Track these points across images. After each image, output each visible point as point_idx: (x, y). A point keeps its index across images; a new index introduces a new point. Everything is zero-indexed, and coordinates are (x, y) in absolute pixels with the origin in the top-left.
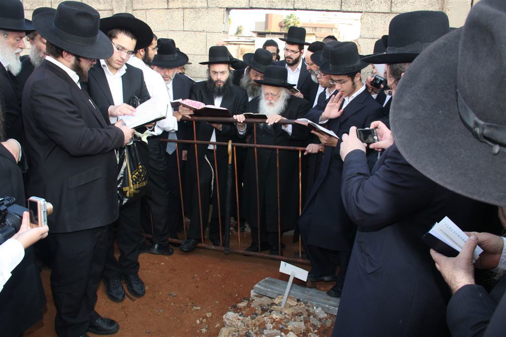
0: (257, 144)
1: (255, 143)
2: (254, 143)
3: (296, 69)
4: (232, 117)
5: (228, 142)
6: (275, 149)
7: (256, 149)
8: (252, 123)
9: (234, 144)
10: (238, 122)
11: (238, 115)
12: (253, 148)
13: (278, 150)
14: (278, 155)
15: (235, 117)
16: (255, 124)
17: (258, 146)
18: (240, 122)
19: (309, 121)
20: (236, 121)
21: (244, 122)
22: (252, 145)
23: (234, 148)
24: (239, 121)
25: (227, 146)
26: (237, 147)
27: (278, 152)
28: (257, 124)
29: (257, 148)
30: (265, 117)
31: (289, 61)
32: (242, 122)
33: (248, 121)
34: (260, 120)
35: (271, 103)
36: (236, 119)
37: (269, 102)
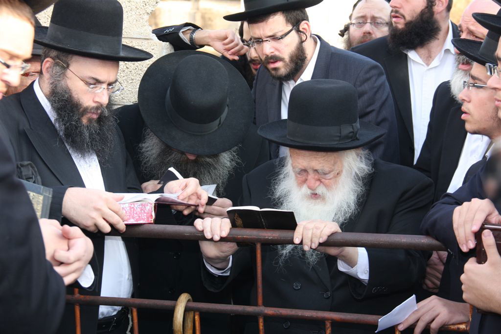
0: (266, 304)
1: (260, 301)
2: (256, 305)
5: (175, 298)
6: (321, 322)
7: (261, 321)
9: (195, 305)
10: (205, 239)
11: (208, 220)
12: (254, 318)
13: (328, 324)
15: (199, 223)
16: (259, 246)
17: (270, 311)
18: (212, 240)
20: (201, 236)
22: (249, 309)
23: (197, 318)
24: (208, 235)
25: (171, 312)
27: (328, 332)
33: (240, 236)
34: (274, 235)
35: (315, 196)
36: (203, 231)
37: (309, 192)
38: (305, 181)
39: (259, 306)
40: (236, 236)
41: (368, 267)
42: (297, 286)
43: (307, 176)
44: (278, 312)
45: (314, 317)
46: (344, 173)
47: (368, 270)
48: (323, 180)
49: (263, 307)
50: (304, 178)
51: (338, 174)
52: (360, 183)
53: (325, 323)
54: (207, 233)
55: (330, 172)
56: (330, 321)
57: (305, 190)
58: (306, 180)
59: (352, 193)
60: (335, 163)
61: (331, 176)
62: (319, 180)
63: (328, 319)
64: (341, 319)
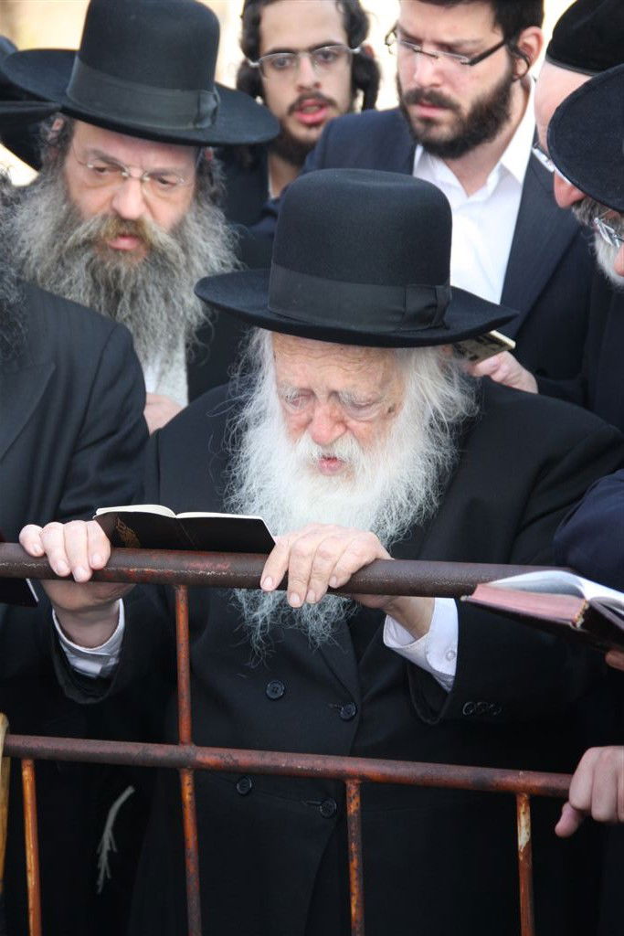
0: (199, 739)
2: (175, 740)
3: (493, 178)
4: (15, 538)
6: (336, 784)
7: (187, 780)
8: (163, 588)
9: (22, 741)
10: (53, 575)
11: (55, 528)
13: (353, 790)
14: (354, 829)
15: (34, 537)
16: (181, 594)
17: (209, 756)
18: (70, 577)
19: (594, 591)
20: (42, 569)
21: (97, 575)
22: (158, 752)
23: (27, 774)
24: (61, 568)
26: (45, 767)
27: (353, 807)
28: (201, 589)
29: (200, 772)
30: (255, 540)
31: (429, 122)
32: (83, 574)
33: (136, 570)
34: (219, 566)
35: (330, 462)
36: (45, 555)
37: (316, 452)
38: (306, 425)
39: (183, 743)
40: (125, 569)
41: (455, 643)
42: (276, 689)
43: (313, 411)
44: (228, 760)
45: (316, 771)
46: (406, 411)
47: (456, 651)
48: (352, 423)
49: (193, 746)
50: (304, 417)
51: (390, 411)
52: (445, 438)
53: (345, 785)
54: (55, 562)
55: (370, 403)
56: (356, 781)
57: (307, 447)
58: (310, 421)
59: (421, 462)
60: (384, 383)
61: (373, 413)
62: (342, 422)
63: (352, 776)
64: (384, 775)
